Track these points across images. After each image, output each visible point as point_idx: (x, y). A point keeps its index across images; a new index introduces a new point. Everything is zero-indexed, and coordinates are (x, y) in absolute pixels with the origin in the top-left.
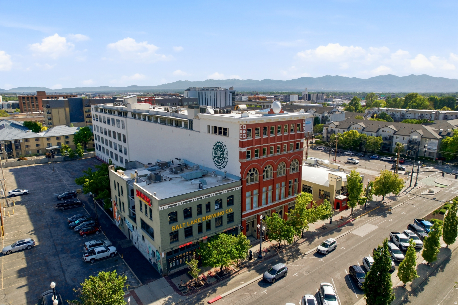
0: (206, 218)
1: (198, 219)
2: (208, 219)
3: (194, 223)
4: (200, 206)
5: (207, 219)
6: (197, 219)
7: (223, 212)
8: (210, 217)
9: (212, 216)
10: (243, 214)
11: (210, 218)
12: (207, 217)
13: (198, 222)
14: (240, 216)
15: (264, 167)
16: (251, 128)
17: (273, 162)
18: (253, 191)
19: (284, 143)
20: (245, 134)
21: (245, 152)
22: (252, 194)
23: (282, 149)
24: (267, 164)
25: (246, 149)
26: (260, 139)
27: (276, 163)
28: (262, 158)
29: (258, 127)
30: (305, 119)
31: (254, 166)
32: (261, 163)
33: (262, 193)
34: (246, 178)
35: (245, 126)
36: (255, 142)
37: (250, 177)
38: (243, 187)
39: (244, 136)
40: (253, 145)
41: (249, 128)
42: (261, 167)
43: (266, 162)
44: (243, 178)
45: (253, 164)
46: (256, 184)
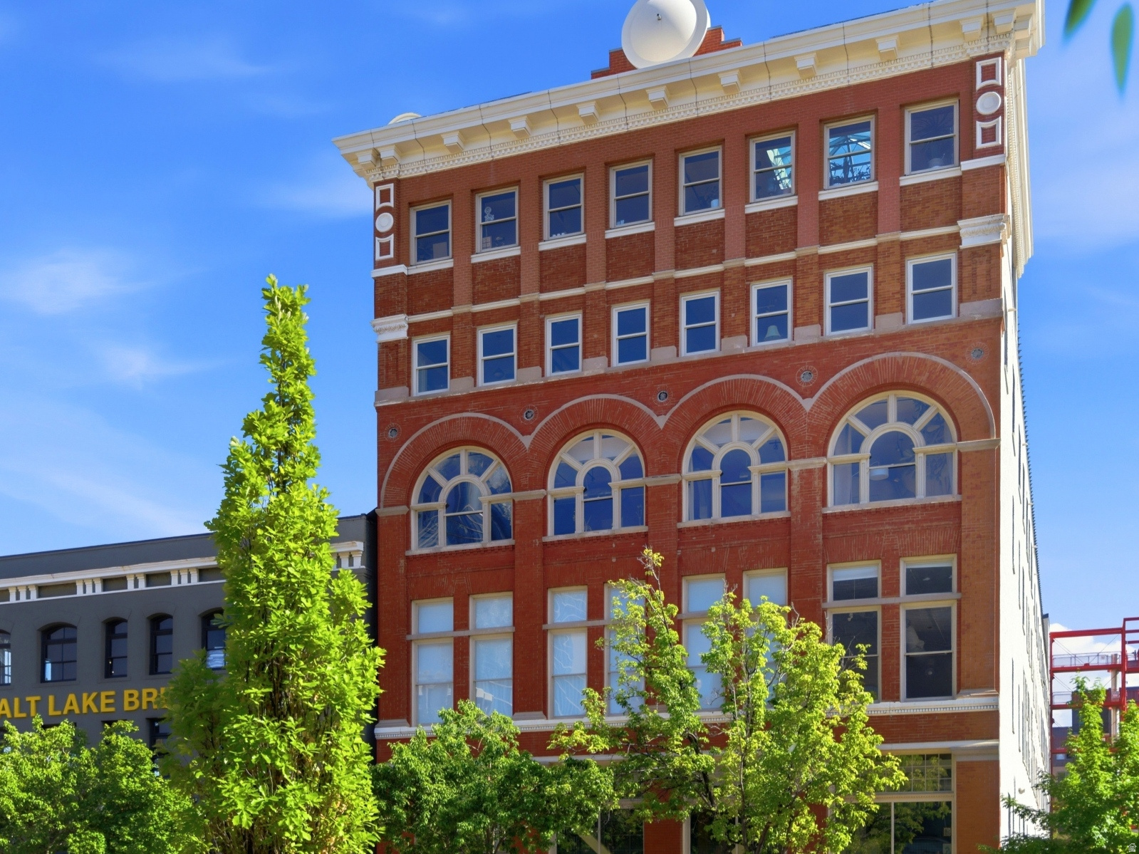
0: (145, 699)
1: (103, 694)
2: (155, 706)
4: (116, 628)
5: (149, 703)
6: (94, 695)
10: (383, 732)
12: (150, 694)
13: (98, 707)
15: (553, 443)
16: (439, 197)
17: (634, 407)
18: (467, 605)
19: (756, 267)
20: (392, 236)
21: (397, 345)
22: (461, 619)
23: (733, 315)
24: (579, 425)
25: (395, 328)
26: (516, 259)
27: (669, 415)
28: (530, 383)
29: (493, 183)
30: (992, 51)
31: (460, 435)
32: (529, 415)
33: (545, 621)
34: (408, 503)
35: (391, 186)
36: (474, 279)
37: (447, 506)
38: (382, 560)
39: (385, 249)
40: (456, 300)
41: (429, 199)
42: (527, 441)
43: (563, 411)
44: (382, 504)
45: (451, 422)
46: (485, 550)
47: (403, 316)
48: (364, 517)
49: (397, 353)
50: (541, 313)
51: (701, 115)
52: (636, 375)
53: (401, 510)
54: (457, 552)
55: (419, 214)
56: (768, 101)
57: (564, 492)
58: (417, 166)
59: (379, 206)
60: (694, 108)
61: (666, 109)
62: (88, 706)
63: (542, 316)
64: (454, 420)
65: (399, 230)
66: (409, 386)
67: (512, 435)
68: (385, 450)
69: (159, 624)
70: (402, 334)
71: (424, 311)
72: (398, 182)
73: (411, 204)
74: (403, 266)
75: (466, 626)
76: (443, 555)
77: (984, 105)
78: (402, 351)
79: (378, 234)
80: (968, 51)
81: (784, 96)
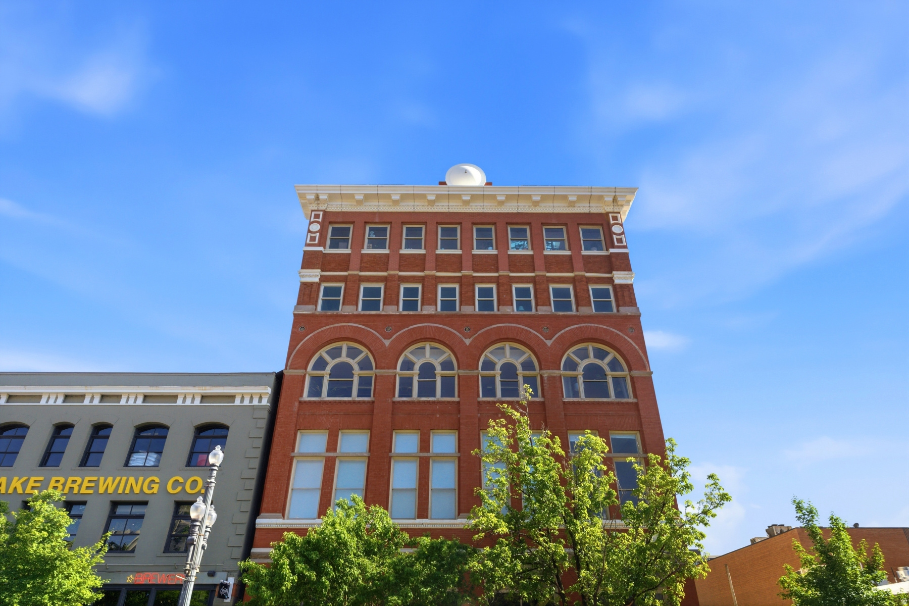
0: (69, 484)
1: (33, 479)
2: (76, 491)
3: (7, 488)
4: (62, 430)
5: (71, 488)
6: (25, 478)
7: (153, 481)
8: (86, 484)
9: (97, 482)
10: (263, 522)
11: (83, 491)
12: (74, 482)
13: (25, 489)
14: (243, 530)
15: (403, 346)
16: (346, 222)
17: (451, 332)
18: (337, 436)
19: (514, 277)
20: (318, 234)
21: (312, 284)
22: (332, 445)
23: (505, 296)
24: (419, 338)
25: (313, 276)
26: (387, 255)
27: (471, 339)
28: (391, 313)
29: (377, 221)
30: (616, 211)
31: (346, 335)
32: (388, 330)
33: (391, 451)
34: (306, 368)
35: (321, 213)
36: (361, 260)
37: (330, 374)
38: (282, 401)
39: (313, 239)
40: (350, 268)
41: (341, 222)
42: (387, 343)
43: (410, 329)
44: (288, 368)
45: (340, 327)
46: (354, 402)
47: (319, 270)
48: (275, 374)
49: (312, 288)
50: (399, 281)
51: (485, 211)
52: (452, 317)
53: (300, 372)
54: (335, 402)
55: (333, 228)
56: (516, 212)
57: (407, 373)
58: (335, 207)
59: (312, 220)
60: (481, 208)
61: (469, 205)
62: (15, 488)
63: (399, 283)
64: (343, 326)
65: (323, 232)
66: (316, 306)
67: (378, 338)
68: (295, 338)
69: (101, 430)
70: (317, 280)
71: (330, 271)
72: (325, 212)
73: (330, 223)
74: (322, 247)
75: (335, 450)
76: (325, 402)
77: (616, 229)
78: (315, 288)
79: (309, 231)
80: (606, 209)
81: (524, 211)
